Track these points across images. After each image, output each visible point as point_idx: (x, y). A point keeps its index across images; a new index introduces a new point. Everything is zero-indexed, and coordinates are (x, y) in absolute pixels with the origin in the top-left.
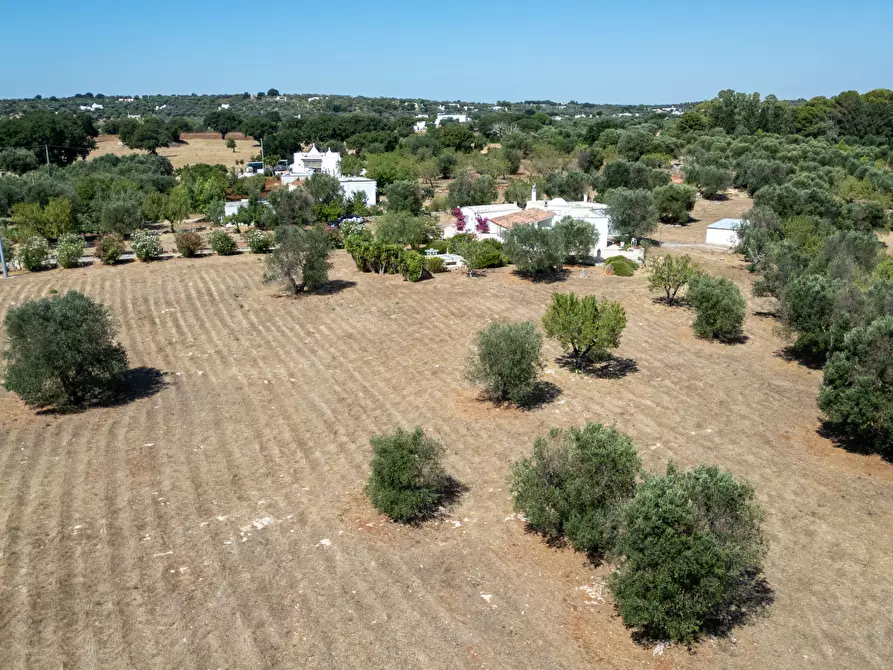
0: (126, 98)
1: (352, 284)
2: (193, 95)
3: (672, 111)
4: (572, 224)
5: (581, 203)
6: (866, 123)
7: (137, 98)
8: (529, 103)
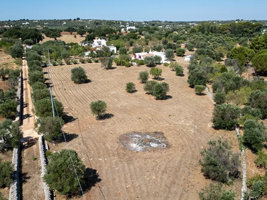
0: (35, 20)
1: (116, 68)
2: (55, 19)
3: (194, 24)
4: (157, 57)
5: (160, 52)
6: (237, 31)
7: (38, 20)
8: (153, 21)
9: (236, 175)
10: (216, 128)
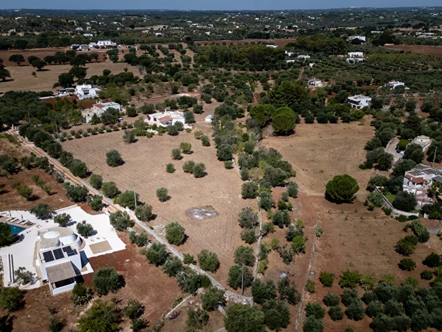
4: (178, 123)
6: (257, 60)
9: (257, 224)
10: (245, 198)
